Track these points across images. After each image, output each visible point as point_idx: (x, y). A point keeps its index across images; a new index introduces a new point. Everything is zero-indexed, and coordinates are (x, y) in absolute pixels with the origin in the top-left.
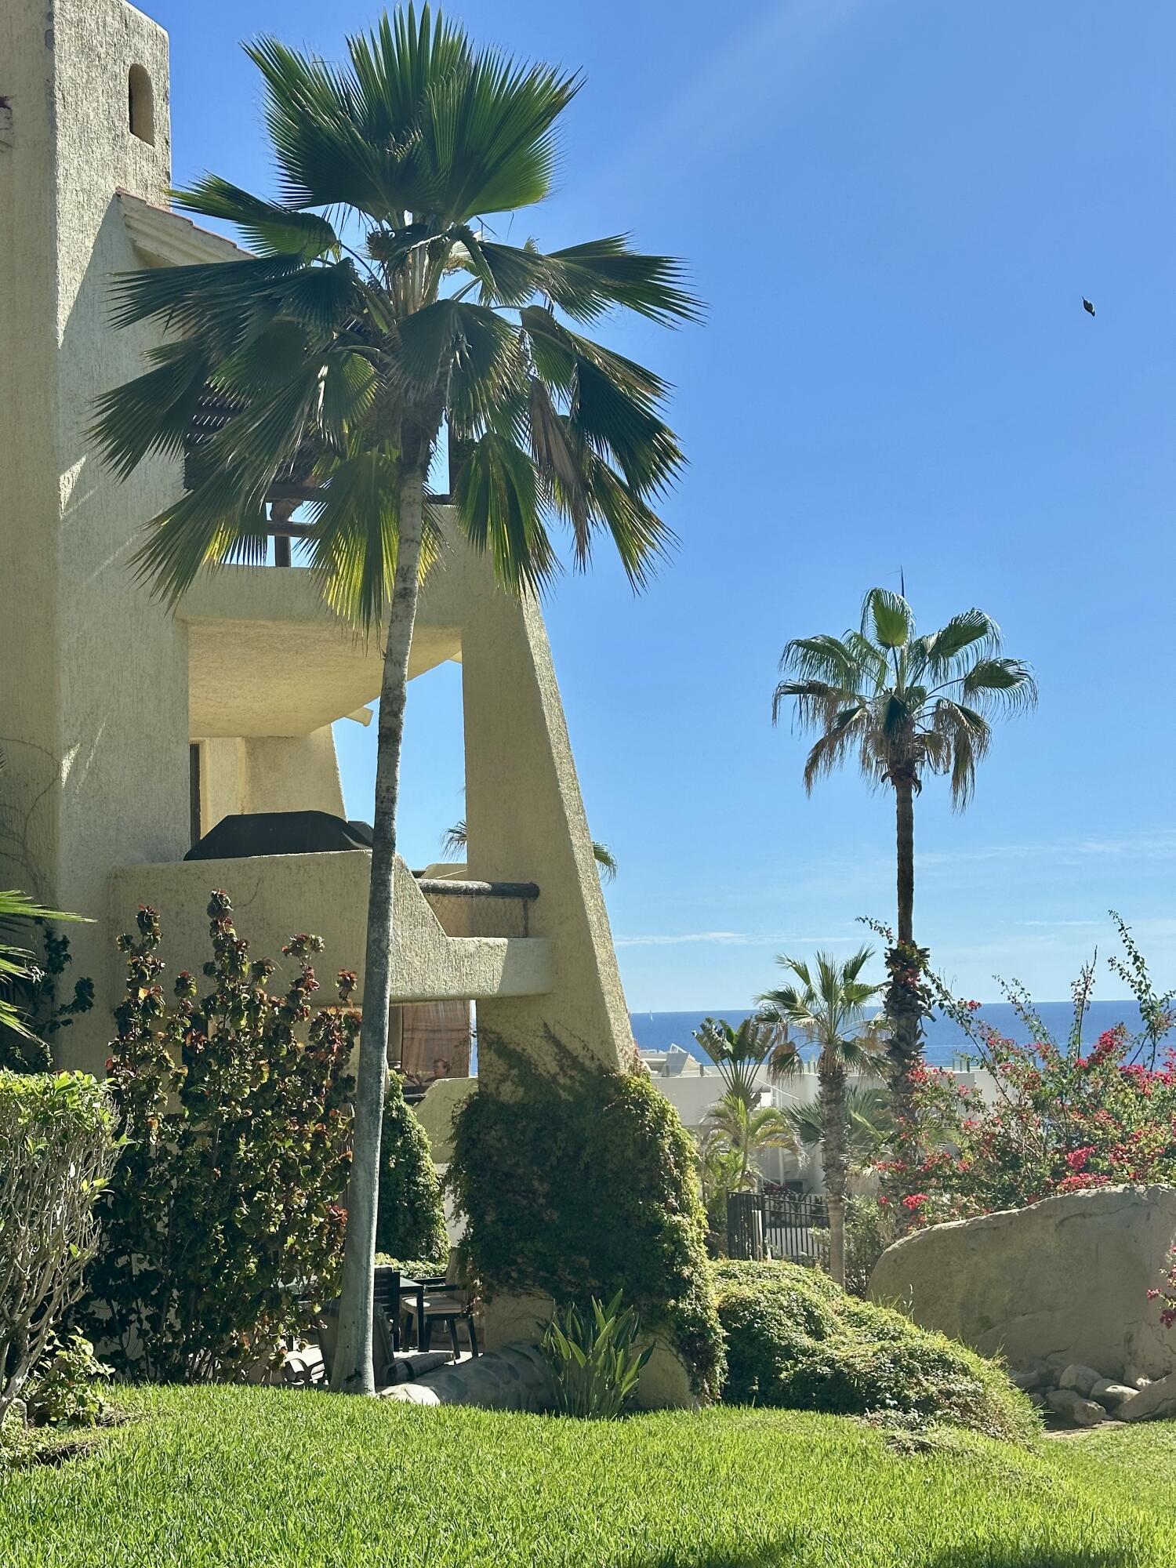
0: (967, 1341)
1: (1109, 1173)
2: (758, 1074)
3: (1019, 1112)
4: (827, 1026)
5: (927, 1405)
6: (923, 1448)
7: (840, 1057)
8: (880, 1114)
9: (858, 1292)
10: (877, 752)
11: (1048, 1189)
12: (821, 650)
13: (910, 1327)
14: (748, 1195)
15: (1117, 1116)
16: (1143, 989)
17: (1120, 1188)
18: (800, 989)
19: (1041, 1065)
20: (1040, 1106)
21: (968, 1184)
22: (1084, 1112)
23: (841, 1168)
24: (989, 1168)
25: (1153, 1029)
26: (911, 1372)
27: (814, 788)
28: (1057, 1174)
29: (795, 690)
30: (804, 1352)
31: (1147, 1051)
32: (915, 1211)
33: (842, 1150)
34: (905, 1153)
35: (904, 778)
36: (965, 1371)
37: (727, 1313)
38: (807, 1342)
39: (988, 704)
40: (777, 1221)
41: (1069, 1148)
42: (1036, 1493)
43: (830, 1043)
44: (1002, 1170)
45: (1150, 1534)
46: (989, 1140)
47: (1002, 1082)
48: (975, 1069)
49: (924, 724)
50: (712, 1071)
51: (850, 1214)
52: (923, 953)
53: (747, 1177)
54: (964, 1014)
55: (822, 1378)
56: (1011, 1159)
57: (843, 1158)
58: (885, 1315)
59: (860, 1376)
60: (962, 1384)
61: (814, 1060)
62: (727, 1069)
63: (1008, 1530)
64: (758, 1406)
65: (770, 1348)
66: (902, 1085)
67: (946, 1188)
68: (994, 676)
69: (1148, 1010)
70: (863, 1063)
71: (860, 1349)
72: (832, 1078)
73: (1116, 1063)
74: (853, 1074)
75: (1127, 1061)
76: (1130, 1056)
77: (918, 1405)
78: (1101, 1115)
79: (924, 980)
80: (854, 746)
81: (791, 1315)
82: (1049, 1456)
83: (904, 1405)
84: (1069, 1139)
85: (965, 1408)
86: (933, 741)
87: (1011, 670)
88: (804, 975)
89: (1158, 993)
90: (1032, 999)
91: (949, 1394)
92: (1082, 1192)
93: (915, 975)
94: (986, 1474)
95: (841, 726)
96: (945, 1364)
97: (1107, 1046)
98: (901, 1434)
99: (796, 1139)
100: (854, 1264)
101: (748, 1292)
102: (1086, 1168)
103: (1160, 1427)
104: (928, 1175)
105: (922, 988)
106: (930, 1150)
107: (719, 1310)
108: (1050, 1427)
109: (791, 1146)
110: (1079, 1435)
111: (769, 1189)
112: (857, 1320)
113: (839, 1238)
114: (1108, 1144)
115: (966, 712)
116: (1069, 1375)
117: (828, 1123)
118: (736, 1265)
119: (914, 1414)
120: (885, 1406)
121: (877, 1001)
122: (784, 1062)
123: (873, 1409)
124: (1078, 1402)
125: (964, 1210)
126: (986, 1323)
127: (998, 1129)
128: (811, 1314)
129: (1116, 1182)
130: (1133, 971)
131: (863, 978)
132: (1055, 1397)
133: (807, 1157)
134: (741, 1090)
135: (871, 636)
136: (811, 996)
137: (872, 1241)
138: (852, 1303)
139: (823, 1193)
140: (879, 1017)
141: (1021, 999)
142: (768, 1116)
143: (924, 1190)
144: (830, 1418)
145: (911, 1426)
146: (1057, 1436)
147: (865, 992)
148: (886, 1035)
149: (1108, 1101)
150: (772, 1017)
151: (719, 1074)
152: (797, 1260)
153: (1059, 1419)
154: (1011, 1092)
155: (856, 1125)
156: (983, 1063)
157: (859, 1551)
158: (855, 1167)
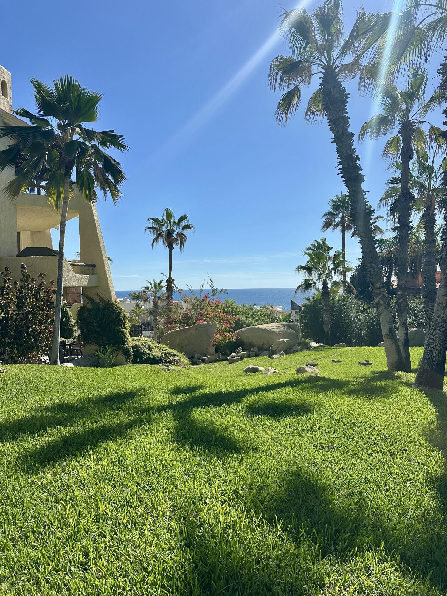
0: (178, 351)
1: (205, 320)
2: (141, 302)
3: (190, 309)
4: (155, 293)
5: (170, 362)
6: (169, 370)
7: (157, 299)
8: (164, 310)
9: (159, 343)
10: (166, 241)
11: (194, 323)
12: (156, 220)
13: (169, 349)
14: (139, 325)
15: (207, 310)
16: (212, 287)
17: (207, 323)
18: (150, 286)
19: (194, 301)
20: (193, 308)
21: (180, 322)
22: (201, 309)
23: (157, 320)
24: (184, 320)
25: (214, 294)
26: (168, 357)
27: (153, 247)
28: (196, 320)
29: (149, 228)
30: (148, 354)
31: (213, 298)
32: (170, 328)
33: (157, 316)
34: (169, 317)
35: (171, 247)
36: (178, 356)
37: (133, 347)
38: (149, 352)
39: (187, 232)
40: (144, 330)
41: (198, 316)
42: (189, 377)
43: (155, 297)
44: (187, 320)
45: (207, 382)
46: (184, 314)
47: (187, 304)
48: (182, 302)
49: (174, 236)
50: (132, 302)
51: (158, 328)
52: (173, 280)
53: (139, 322)
54: (180, 292)
55: (151, 358)
56: (188, 318)
57: (157, 318)
58: (163, 347)
59: (158, 357)
60: (177, 358)
61: (152, 300)
62: (135, 302)
63: (182, 383)
64: (139, 364)
65: (142, 353)
66: (168, 305)
67: (176, 323)
68: (188, 227)
69: (213, 291)
70: (161, 300)
71: (159, 353)
72: (155, 303)
73: (207, 300)
74: (159, 302)
75: (209, 300)
76: (210, 299)
77: (169, 362)
78: (204, 310)
79: (173, 285)
80: (161, 240)
81: (146, 347)
82: (192, 370)
83: (166, 362)
84: (198, 314)
85: (177, 362)
86: (176, 240)
87: (191, 226)
88: (151, 283)
89: (215, 288)
90: (193, 289)
91: (174, 360)
92: (200, 323)
93: (171, 284)
94: (180, 374)
95: (159, 235)
96: (174, 355)
97: (206, 297)
98: (165, 367)
99: (148, 314)
100: (159, 338)
101: (137, 343)
102: (201, 319)
103: (211, 364)
104: (173, 321)
105: (173, 287)
106: (173, 316)
107: (132, 347)
108: (192, 365)
109: (147, 316)
110: (198, 366)
111: (143, 324)
112: (158, 348)
113: (156, 333)
114: (205, 315)
115: (183, 234)
116: (196, 356)
117: (154, 312)
118: (135, 338)
119: (168, 364)
120: (163, 363)
121: (164, 289)
122: (146, 300)
123: (160, 363)
124: (198, 360)
125: (179, 327)
126: (182, 347)
127: (186, 313)
128: (149, 347)
129: (206, 322)
130: (210, 283)
131: (162, 284)
132: (194, 360)
133: (150, 318)
134: (138, 306)
135: (165, 218)
136: (152, 288)
137: (162, 333)
138: (157, 345)
139: (153, 325)
140: (165, 292)
141: (191, 289)
142: (143, 310)
143: (172, 324)
144: (152, 365)
145: (167, 366)
146: (193, 366)
147: (162, 287)
148: (166, 295)
149: (206, 307)
150: (144, 292)
151: (133, 302)
152: (148, 337)
153: (194, 364)
154: (188, 306)
155: (160, 312)
156: (184, 300)
157: (155, 389)
158: (159, 320)
